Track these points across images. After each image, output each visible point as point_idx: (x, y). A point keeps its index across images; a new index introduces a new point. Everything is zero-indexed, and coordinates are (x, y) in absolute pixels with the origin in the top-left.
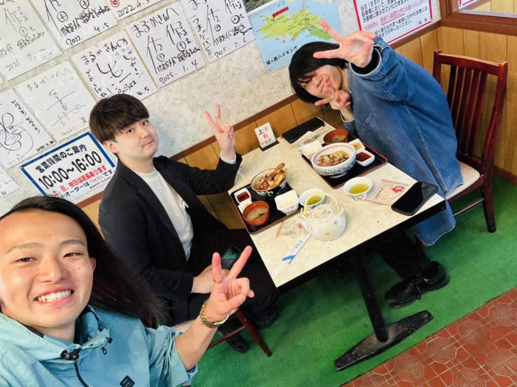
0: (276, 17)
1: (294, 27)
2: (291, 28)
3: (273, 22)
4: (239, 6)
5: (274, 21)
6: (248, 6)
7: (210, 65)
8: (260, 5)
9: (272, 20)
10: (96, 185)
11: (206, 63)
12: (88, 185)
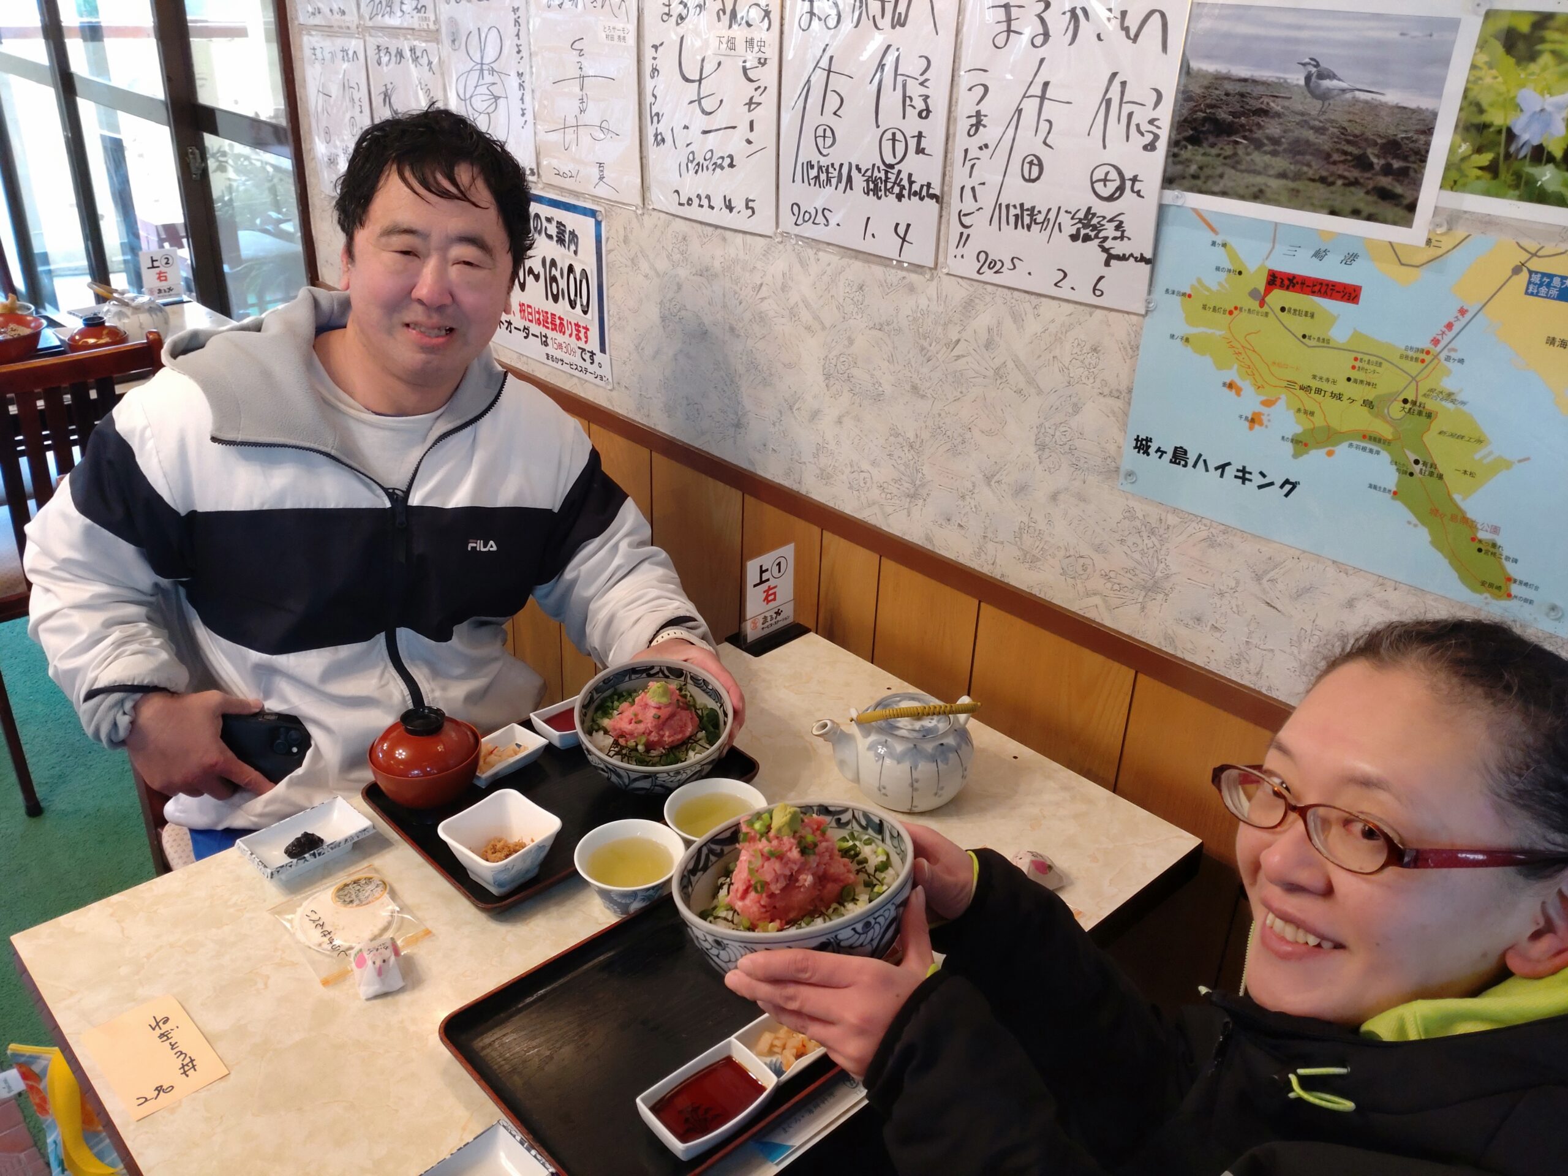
0: (1279, 297)
1: (1339, 397)
2: (1318, 391)
3: (1254, 305)
4: (1149, 138)
5: (1262, 303)
6: (1187, 162)
7: (946, 279)
8: (1242, 197)
9: (1253, 294)
10: (557, 360)
11: (936, 264)
12: (545, 344)
